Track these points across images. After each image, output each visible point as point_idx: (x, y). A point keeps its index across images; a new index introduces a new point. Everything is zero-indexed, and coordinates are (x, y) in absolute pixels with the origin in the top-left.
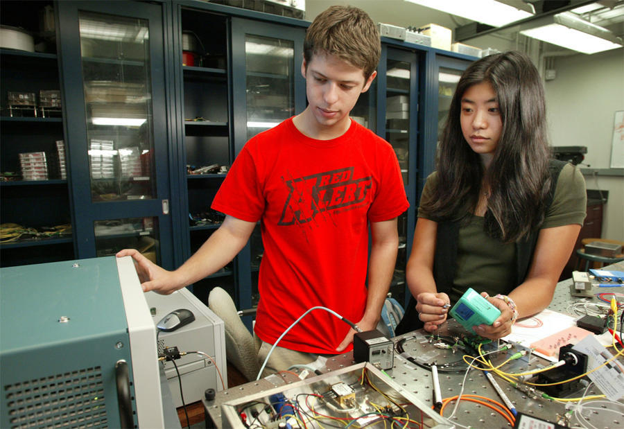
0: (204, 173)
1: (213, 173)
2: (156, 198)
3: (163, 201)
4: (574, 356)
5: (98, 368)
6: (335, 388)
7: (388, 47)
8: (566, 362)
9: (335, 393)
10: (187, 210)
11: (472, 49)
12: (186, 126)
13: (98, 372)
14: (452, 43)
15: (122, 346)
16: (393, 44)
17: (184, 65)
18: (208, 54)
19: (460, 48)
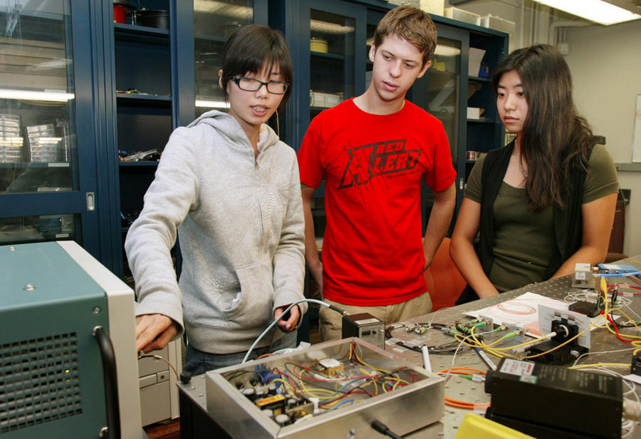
0: (140, 160)
1: (151, 159)
2: (79, 190)
3: (88, 194)
4: (565, 327)
5: (73, 334)
6: (323, 363)
7: (368, 9)
8: (557, 333)
9: (323, 366)
10: (119, 207)
11: (469, 15)
12: (118, 98)
13: (73, 339)
14: (446, 6)
15: (101, 310)
16: (375, 6)
17: (115, 22)
18: (144, 9)
19: (454, 14)
